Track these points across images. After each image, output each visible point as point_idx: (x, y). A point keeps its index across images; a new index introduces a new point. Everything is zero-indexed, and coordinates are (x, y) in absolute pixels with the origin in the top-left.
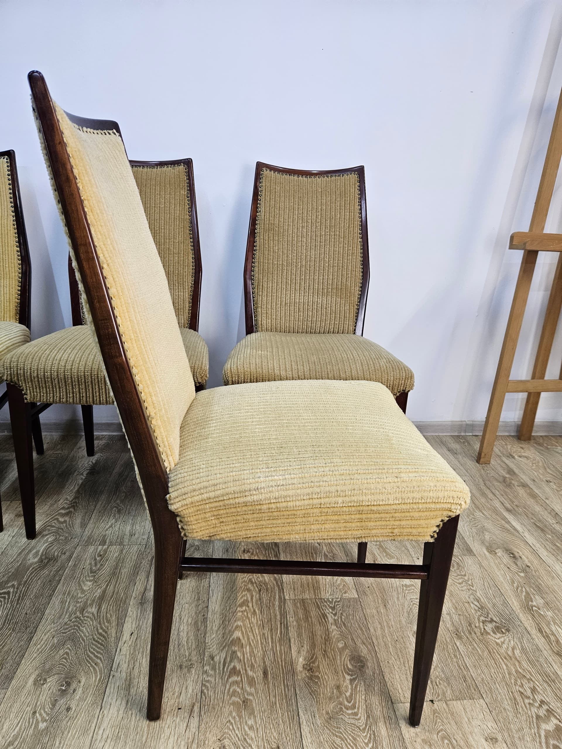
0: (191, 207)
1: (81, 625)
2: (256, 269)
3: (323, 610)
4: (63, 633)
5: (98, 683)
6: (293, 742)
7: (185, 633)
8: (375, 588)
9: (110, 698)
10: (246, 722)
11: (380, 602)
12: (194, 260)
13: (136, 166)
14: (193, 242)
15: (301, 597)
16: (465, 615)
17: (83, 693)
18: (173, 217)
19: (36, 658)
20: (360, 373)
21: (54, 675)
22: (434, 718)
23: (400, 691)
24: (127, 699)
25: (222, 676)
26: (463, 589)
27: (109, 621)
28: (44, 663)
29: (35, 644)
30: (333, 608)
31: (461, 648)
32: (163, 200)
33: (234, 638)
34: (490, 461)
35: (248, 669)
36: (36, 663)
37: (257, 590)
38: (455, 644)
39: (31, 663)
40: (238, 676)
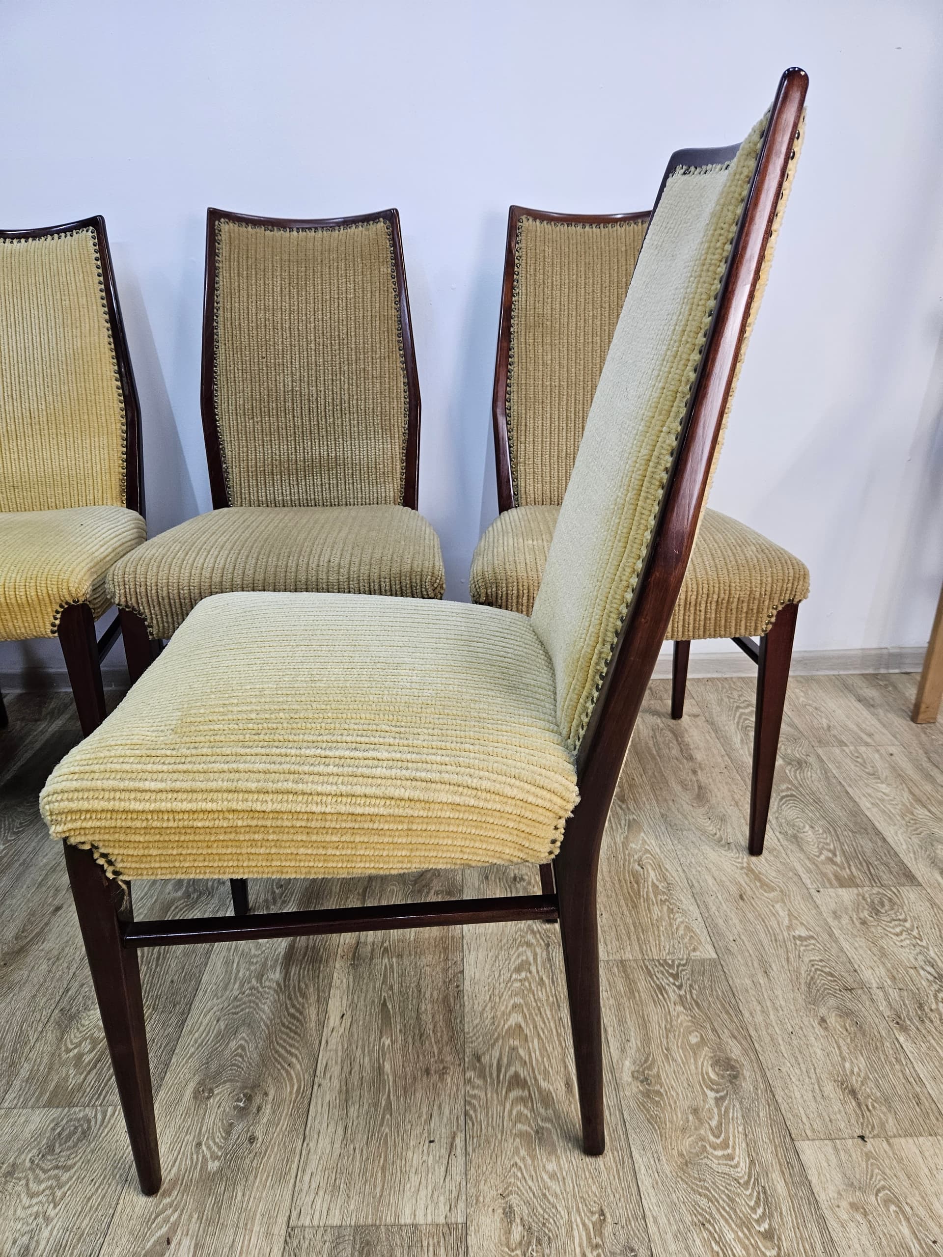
0: (399, 295)
1: (260, 1000)
2: (514, 397)
3: (658, 979)
4: (234, 1013)
5: (296, 1097)
6: (626, 1202)
7: (430, 1016)
8: (746, 943)
9: (317, 1122)
10: (544, 1167)
11: (756, 965)
12: (406, 387)
13: (303, 229)
14: (405, 355)
15: (618, 957)
16: (911, 990)
17: (274, 1112)
18: (369, 314)
19: (193, 1053)
20: (710, 573)
21: (225, 1082)
22: (867, 1167)
23: (804, 1120)
24: (344, 1124)
25: (497, 1090)
26: (904, 944)
27: (304, 995)
28: (207, 1063)
29: (190, 1032)
30: (676, 976)
31: (908, 1046)
32: (352, 286)
33: (511, 1026)
34: (935, 718)
35: (538, 1077)
36: (193, 1063)
37: (543, 944)
38: (897, 1039)
39: (187, 1062)
40: (523, 1089)
